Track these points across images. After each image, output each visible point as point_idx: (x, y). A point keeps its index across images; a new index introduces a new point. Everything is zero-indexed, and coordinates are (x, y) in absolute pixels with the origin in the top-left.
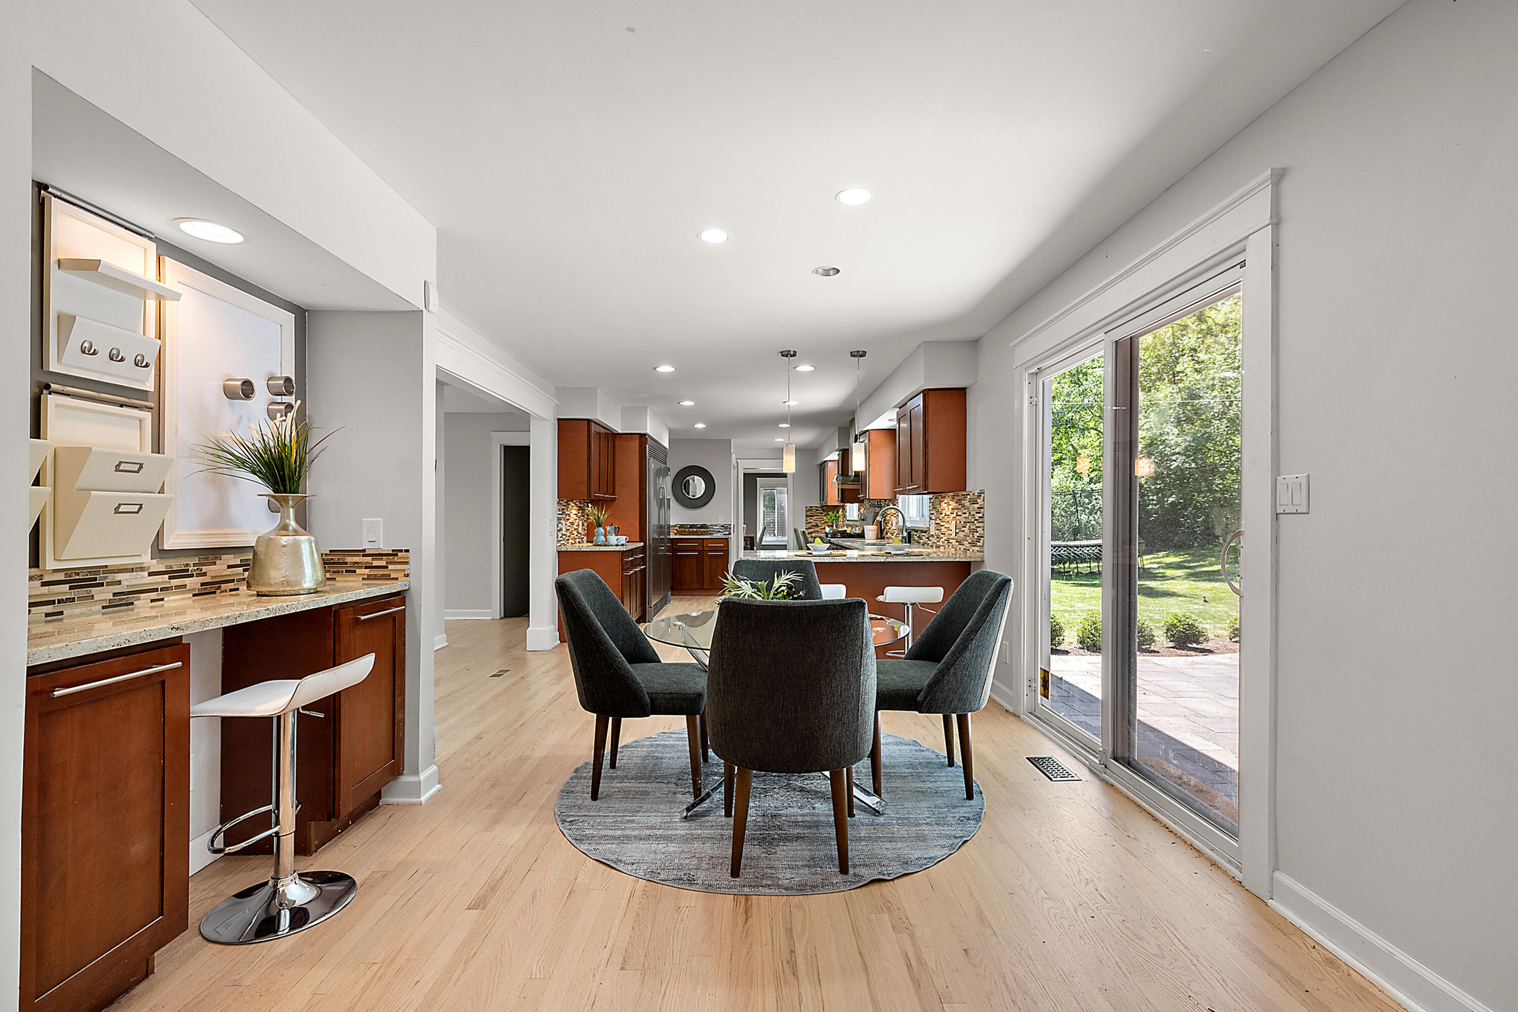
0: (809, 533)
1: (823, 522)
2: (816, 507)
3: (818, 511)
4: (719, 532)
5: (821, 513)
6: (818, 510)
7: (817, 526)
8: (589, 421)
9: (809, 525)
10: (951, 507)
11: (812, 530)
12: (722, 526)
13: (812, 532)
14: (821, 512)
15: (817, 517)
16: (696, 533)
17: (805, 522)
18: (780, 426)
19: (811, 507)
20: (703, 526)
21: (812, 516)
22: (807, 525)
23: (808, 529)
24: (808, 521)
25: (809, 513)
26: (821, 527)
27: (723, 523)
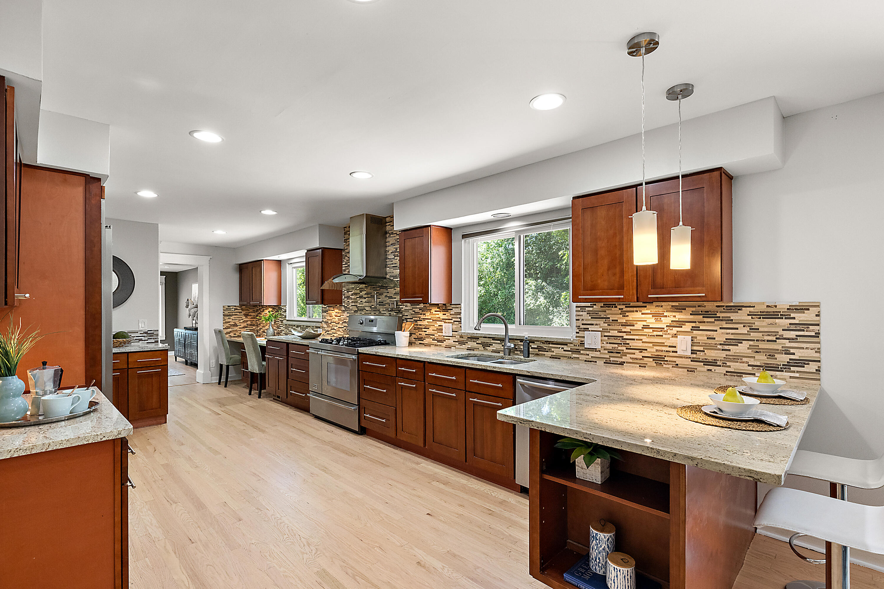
0: (227, 333)
1: (242, 321)
2: (235, 306)
3: (236, 311)
4: (142, 340)
5: (239, 313)
6: (237, 309)
7: (235, 325)
9: (227, 325)
10: (668, 319)
11: (230, 330)
13: (231, 332)
14: (240, 311)
15: (235, 316)
17: (222, 322)
19: (229, 306)
21: (230, 316)
22: (224, 324)
23: (225, 328)
24: (226, 321)
25: (226, 312)
26: (240, 327)
27: (146, 329)
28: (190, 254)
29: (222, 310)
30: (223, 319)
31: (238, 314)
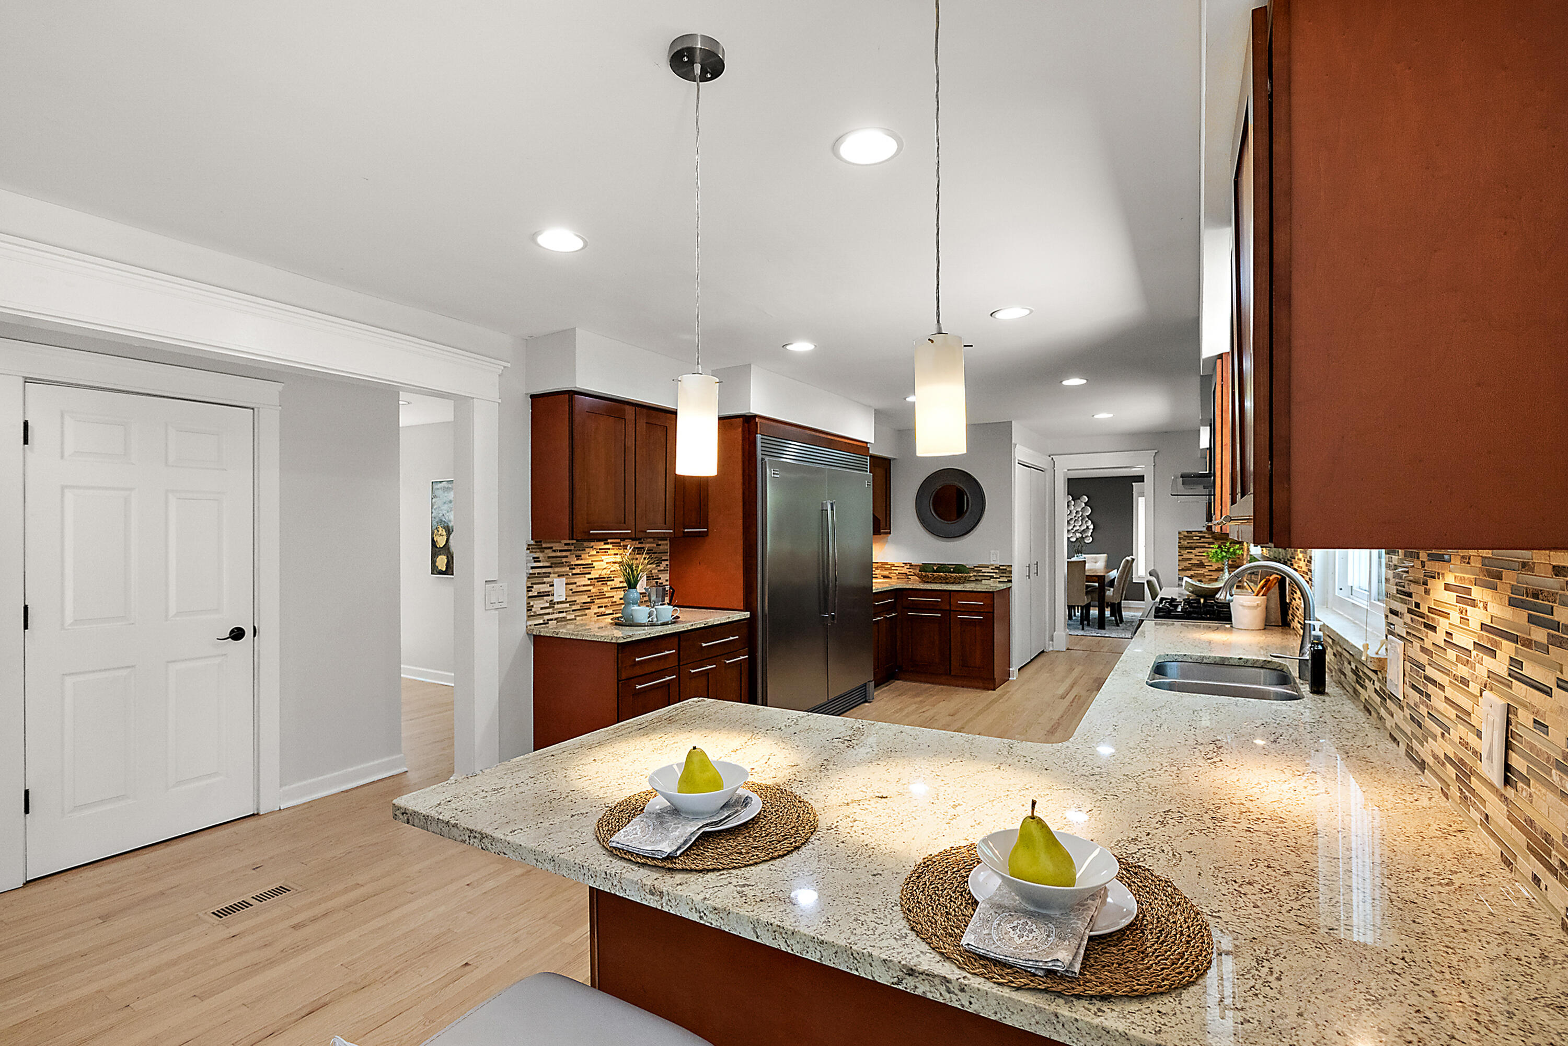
2: (1201, 532)
3: (1203, 540)
4: (992, 577)
5: (1210, 543)
6: (1204, 537)
7: (1202, 565)
8: (571, 394)
9: (1186, 564)
10: (1477, 616)
11: (1192, 573)
12: (997, 568)
13: (1193, 576)
14: (1211, 540)
15: (1201, 550)
16: (946, 581)
17: (1177, 558)
18: (1066, 383)
19: (1188, 532)
20: (959, 569)
21: (1191, 548)
22: (1181, 563)
23: (1183, 570)
24: (1185, 556)
25: (1185, 543)
26: (1210, 568)
27: (998, 563)
28: (1129, 449)
29: (1178, 539)
30: (1178, 554)
31: (1207, 545)
